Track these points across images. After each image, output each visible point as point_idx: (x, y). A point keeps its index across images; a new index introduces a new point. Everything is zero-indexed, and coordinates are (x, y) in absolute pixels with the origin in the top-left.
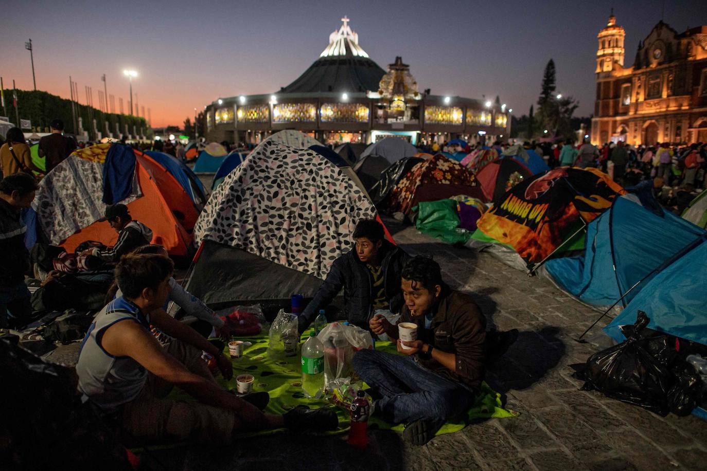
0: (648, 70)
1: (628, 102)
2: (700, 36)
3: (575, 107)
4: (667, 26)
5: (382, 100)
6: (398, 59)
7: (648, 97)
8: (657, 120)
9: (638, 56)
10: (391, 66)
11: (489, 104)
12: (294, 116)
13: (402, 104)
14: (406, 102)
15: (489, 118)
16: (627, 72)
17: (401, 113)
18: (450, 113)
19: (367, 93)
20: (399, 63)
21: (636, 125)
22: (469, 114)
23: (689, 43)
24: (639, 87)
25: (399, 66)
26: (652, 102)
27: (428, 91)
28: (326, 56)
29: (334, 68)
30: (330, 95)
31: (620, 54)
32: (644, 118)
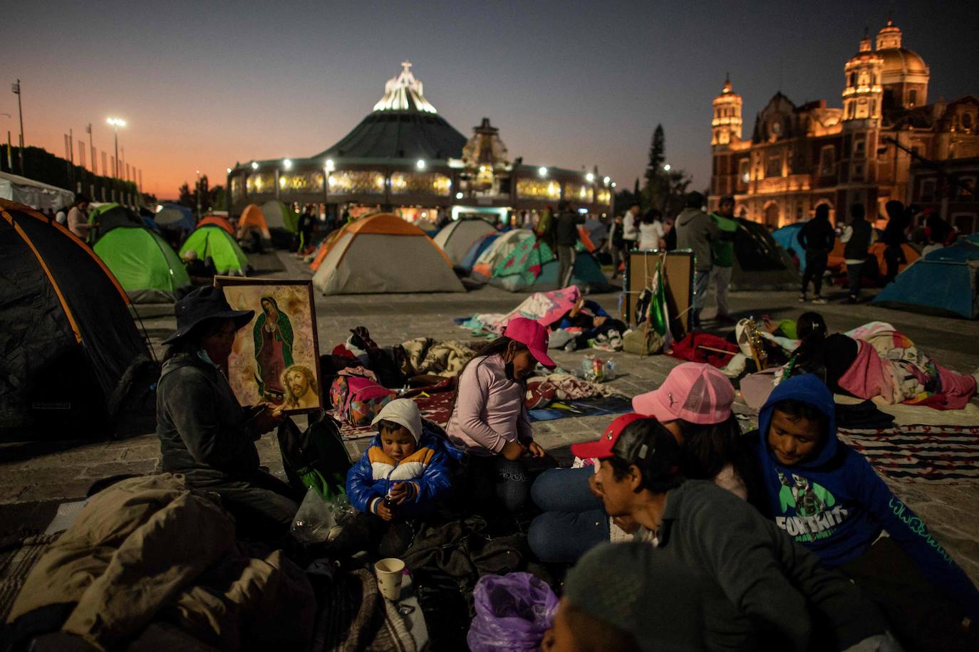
0: (767, 144)
1: (747, 177)
2: (818, 111)
3: (688, 182)
4: (785, 98)
5: (466, 169)
6: (486, 121)
7: (768, 174)
8: (778, 201)
9: (756, 129)
10: (477, 130)
11: (590, 177)
12: (356, 187)
13: (490, 176)
14: (495, 172)
15: (591, 193)
16: (745, 146)
17: (487, 186)
18: (546, 187)
19: (447, 160)
20: (486, 126)
21: (756, 206)
22: (568, 188)
23: (808, 119)
24: (758, 163)
25: (486, 130)
26: (772, 180)
27: (520, 160)
28: (382, 109)
29: (394, 126)
30: (402, 161)
31: (737, 125)
32: (765, 198)
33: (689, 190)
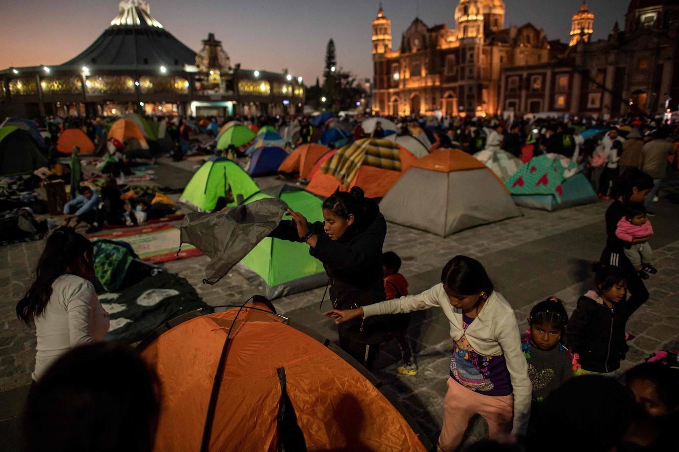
0: (411, 54)
1: (396, 76)
2: (443, 31)
3: (354, 80)
4: (421, 22)
5: (200, 73)
6: (211, 36)
7: (413, 74)
8: (420, 93)
9: (403, 43)
10: (206, 42)
11: (289, 78)
12: (110, 88)
13: (218, 78)
14: (221, 75)
15: (290, 89)
16: (395, 55)
17: (215, 86)
18: (259, 85)
19: (183, 66)
20: (212, 39)
21: (405, 96)
22: (275, 85)
23: (437, 37)
24: (405, 67)
25: (212, 43)
26: (415, 78)
27: (238, 66)
28: (118, 24)
29: (131, 38)
30: (146, 67)
31: (389, 40)
32: (411, 91)
33: (354, 85)
